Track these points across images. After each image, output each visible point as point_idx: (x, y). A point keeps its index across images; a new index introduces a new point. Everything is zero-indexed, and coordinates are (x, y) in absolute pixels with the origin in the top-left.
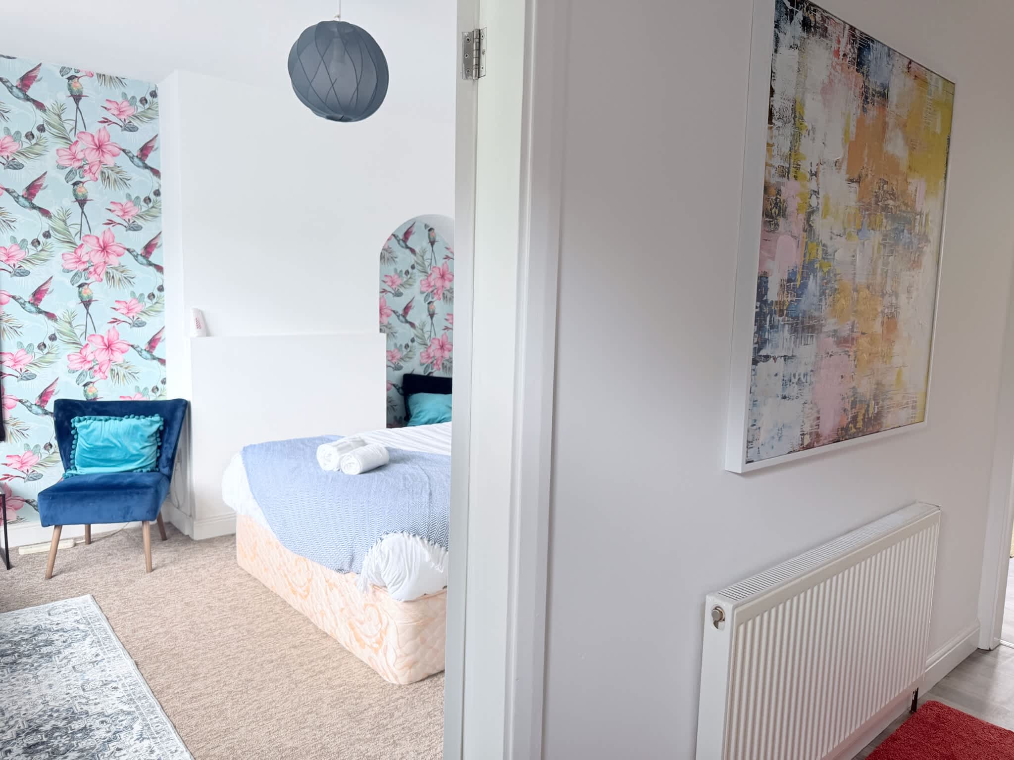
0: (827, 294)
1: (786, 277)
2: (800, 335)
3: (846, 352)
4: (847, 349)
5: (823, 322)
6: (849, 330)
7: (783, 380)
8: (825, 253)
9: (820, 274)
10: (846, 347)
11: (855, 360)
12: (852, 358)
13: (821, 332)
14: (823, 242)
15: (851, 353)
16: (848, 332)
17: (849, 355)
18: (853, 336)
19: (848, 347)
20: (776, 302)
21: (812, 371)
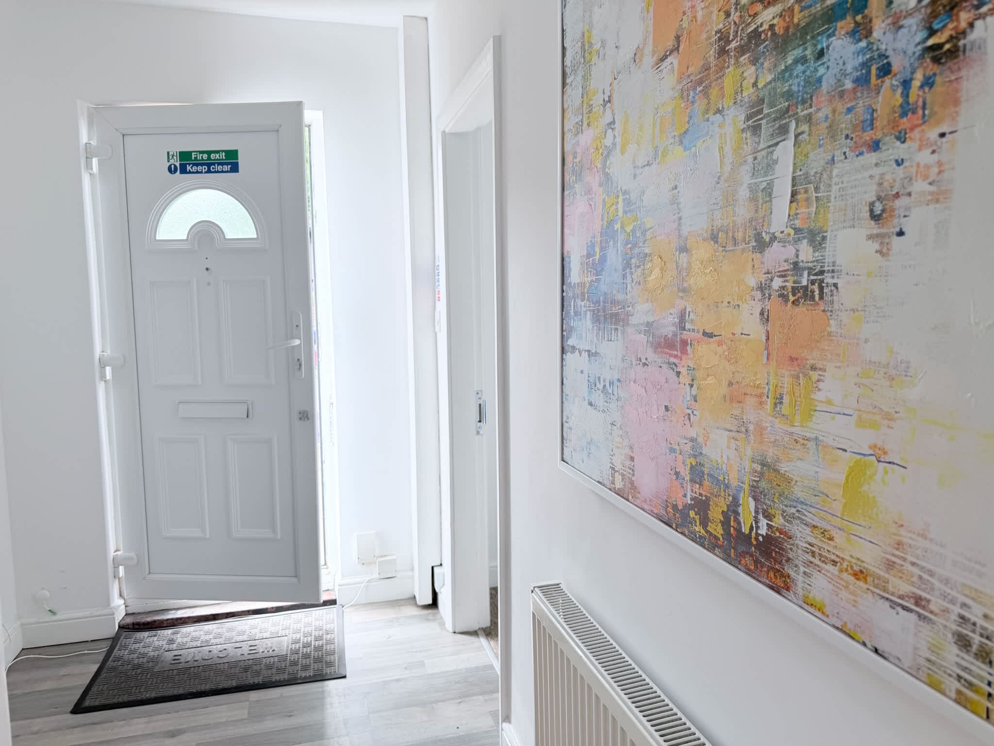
0: (633, 265)
1: (585, 253)
2: (602, 326)
3: (672, 366)
4: (672, 360)
5: (630, 308)
6: (674, 324)
7: (589, 381)
8: (628, 202)
9: (621, 237)
10: (671, 355)
11: (692, 386)
12: (685, 379)
13: (628, 324)
14: (623, 189)
15: (683, 371)
16: (673, 329)
17: (678, 373)
18: (684, 337)
19: (676, 356)
20: (578, 284)
21: (619, 380)
